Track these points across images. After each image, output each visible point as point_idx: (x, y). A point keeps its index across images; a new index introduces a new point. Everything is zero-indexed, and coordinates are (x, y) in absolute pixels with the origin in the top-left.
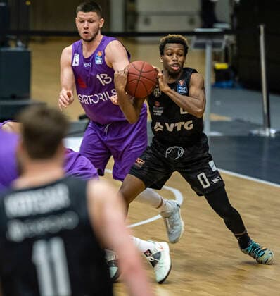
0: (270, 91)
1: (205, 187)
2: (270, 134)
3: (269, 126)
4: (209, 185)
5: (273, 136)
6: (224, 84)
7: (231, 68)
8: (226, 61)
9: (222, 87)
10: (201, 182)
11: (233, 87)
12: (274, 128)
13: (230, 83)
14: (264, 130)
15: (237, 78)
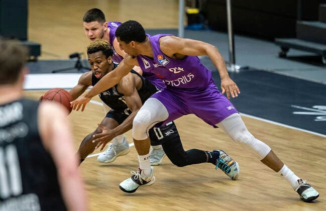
0: (235, 32)
1: (159, 138)
2: (235, 69)
3: (234, 63)
4: (162, 137)
5: (237, 71)
6: (195, 26)
7: (201, 12)
8: (197, 7)
9: (193, 29)
10: (157, 134)
11: (203, 29)
12: (238, 65)
13: (200, 26)
14: (230, 66)
15: (207, 22)
